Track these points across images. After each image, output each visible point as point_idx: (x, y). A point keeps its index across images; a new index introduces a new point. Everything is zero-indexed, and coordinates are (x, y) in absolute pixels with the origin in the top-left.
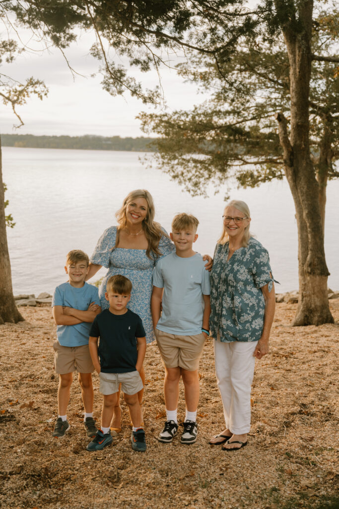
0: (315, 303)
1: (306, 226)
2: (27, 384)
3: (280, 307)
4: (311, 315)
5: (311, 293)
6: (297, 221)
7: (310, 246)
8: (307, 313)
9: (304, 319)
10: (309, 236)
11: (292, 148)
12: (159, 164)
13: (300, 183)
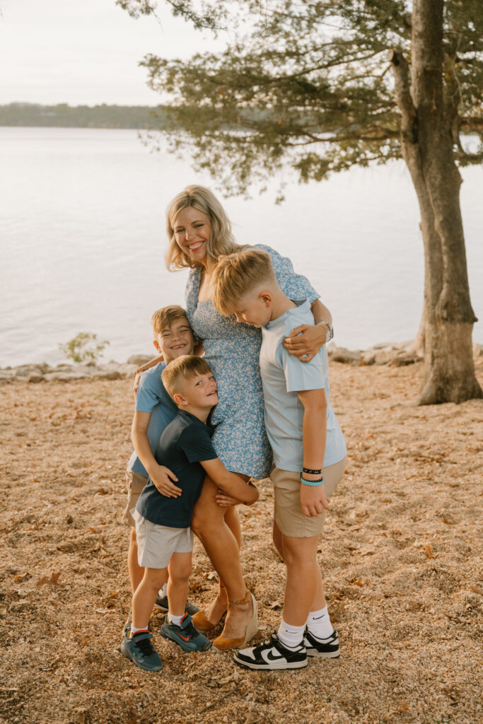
0: (453, 367)
1: (439, 242)
2: (29, 535)
3: (379, 374)
4: (448, 386)
5: (446, 351)
6: (423, 234)
7: (446, 275)
8: (441, 384)
9: (436, 394)
10: (445, 258)
11: (416, 111)
12: (171, 144)
13: (430, 170)
